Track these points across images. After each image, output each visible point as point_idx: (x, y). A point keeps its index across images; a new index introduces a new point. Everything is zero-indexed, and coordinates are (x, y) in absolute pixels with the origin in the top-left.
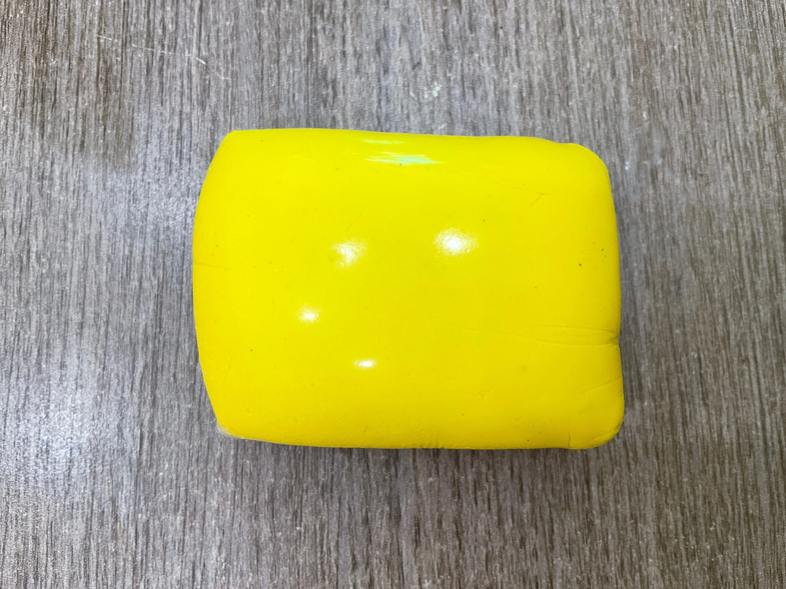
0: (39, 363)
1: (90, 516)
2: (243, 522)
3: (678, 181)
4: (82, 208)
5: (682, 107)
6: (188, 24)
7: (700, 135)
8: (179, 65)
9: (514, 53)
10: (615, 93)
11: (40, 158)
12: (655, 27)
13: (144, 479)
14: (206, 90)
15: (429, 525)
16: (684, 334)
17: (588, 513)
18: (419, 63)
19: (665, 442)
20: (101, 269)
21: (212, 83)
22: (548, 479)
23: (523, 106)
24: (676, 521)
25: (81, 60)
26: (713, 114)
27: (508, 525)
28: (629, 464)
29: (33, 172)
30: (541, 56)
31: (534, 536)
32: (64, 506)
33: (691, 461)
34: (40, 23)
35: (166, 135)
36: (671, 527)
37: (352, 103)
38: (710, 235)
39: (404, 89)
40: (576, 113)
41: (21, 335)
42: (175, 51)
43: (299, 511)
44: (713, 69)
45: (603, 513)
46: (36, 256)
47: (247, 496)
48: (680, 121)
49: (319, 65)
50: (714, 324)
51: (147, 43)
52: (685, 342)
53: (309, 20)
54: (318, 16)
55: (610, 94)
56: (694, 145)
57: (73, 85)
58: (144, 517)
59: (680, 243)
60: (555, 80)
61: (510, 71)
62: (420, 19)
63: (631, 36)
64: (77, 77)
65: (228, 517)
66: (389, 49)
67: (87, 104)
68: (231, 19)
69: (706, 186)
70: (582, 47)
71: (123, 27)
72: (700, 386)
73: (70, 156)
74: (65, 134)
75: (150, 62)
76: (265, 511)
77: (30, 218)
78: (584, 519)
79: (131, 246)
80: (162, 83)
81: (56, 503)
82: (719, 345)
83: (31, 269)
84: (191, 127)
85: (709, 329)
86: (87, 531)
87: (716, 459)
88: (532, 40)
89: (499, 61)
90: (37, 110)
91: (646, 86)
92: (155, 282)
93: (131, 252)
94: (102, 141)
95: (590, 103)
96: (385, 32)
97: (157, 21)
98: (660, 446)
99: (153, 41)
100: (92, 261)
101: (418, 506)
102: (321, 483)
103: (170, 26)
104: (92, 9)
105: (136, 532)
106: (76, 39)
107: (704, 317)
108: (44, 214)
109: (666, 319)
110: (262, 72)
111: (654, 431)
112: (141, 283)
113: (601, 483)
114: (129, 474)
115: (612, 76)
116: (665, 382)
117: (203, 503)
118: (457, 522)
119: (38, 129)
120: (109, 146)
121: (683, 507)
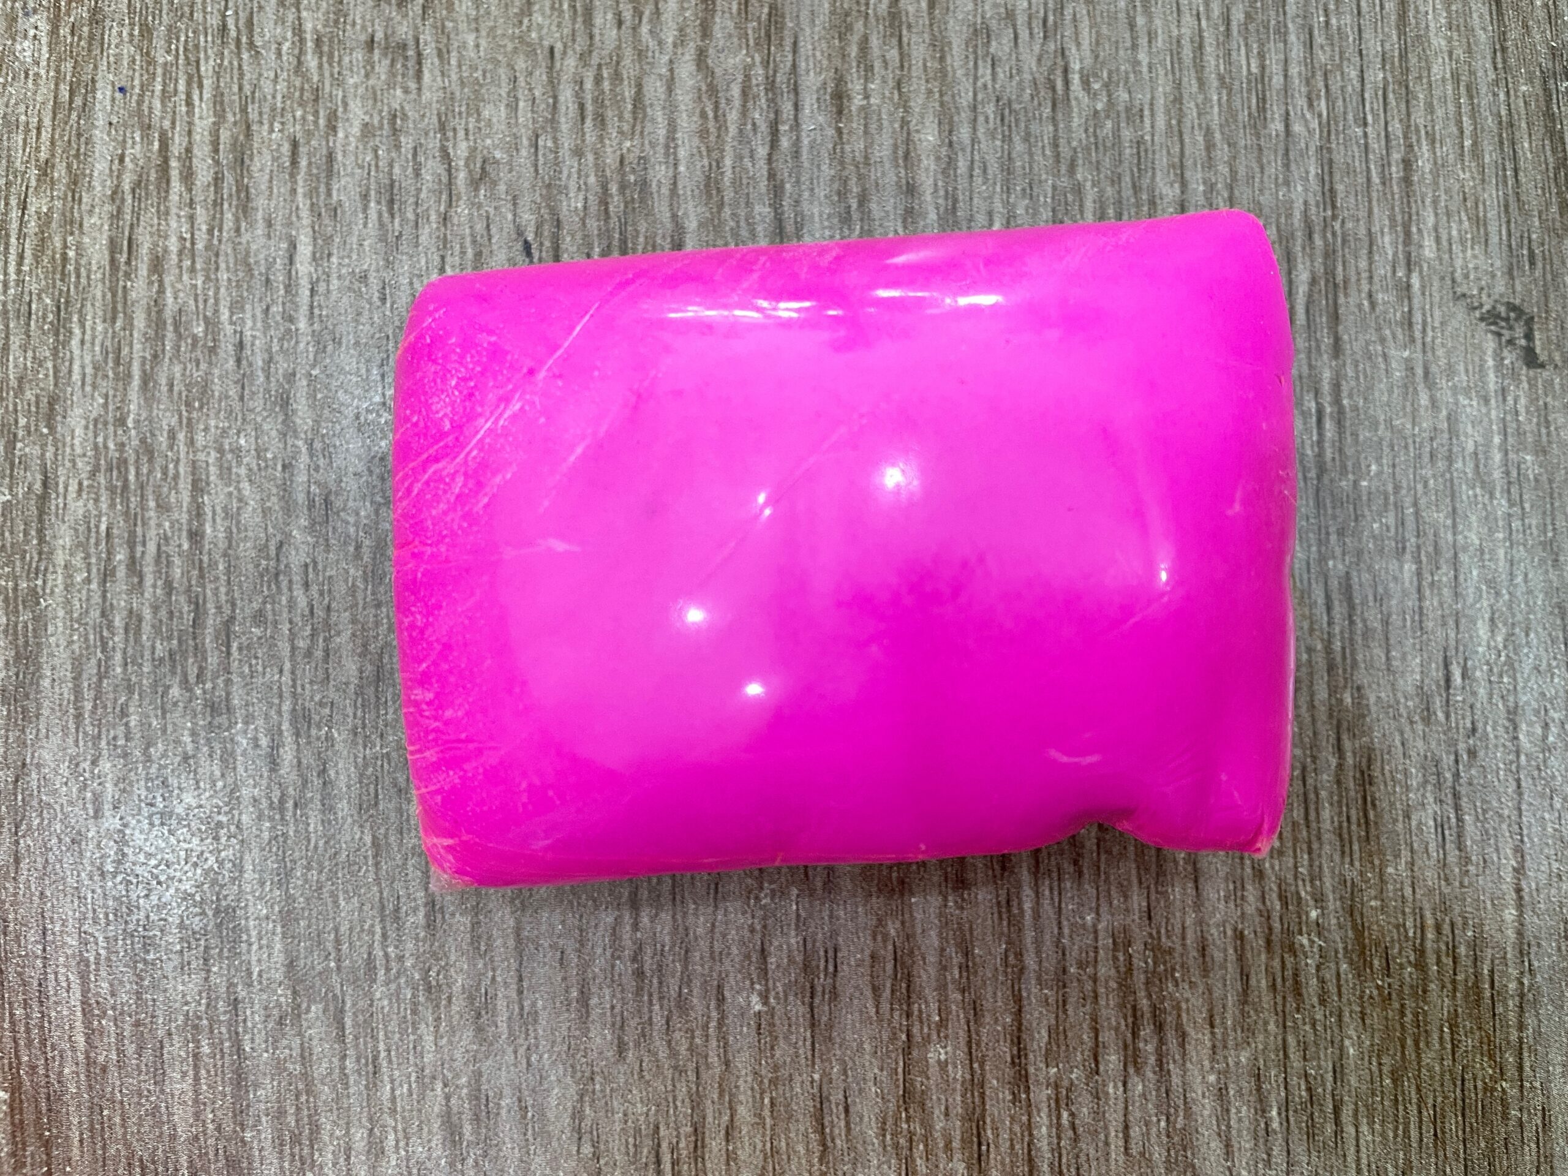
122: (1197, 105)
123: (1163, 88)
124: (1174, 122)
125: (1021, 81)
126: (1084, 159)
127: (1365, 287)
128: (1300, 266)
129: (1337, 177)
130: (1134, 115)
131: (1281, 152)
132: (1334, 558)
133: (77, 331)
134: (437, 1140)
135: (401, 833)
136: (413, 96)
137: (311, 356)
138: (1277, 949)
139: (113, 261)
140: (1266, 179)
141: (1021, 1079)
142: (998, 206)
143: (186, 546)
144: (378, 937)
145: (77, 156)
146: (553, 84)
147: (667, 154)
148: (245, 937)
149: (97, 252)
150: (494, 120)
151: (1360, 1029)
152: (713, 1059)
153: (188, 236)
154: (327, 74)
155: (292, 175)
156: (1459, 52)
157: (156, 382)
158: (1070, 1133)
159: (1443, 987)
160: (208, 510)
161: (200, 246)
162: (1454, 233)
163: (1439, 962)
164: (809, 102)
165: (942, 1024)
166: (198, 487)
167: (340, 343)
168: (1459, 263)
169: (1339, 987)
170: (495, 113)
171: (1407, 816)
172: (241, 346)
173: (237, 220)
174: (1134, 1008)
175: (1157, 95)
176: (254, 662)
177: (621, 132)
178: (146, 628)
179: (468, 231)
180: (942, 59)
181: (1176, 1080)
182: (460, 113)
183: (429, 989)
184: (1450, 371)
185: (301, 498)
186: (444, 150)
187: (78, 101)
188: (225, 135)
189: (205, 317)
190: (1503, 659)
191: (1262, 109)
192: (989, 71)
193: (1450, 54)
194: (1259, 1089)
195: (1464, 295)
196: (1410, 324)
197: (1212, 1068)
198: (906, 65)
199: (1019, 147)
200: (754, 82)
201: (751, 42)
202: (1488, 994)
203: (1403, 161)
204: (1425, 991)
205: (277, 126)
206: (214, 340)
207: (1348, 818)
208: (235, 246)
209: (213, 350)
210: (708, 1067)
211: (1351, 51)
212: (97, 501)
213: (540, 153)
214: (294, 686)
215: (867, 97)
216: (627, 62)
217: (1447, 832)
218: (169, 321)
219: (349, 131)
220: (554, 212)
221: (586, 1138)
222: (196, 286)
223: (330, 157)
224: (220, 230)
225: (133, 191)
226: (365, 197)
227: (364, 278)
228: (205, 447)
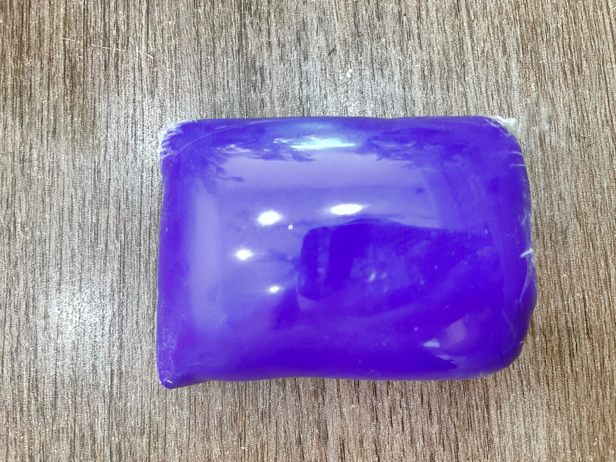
0: (27, 314)
1: (73, 438)
2: (197, 443)
3: (563, 144)
4: (56, 185)
5: (566, 79)
6: (137, 25)
7: (583, 102)
8: (131, 61)
9: (416, 37)
10: (506, 68)
11: (21, 144)
12: (541, 8)
13: (115, 409)
14: (154, 81)
15: (352, 445)
16: (571, 278)
17: (488, 433)
18: (334, 50)
19: (554, 372)
20: (73, 235)
21: (159, 75)
22: (454, 405)
23: (425, 83)
24: (564, 439)
25: (50, 60)
26: (594, 83)
27: (419, 444)
28: (523, 391)
29: (16, 156)
30: (440, 38)
31: (442, 453)
32: (52, 431)
33: (577, 387)
34: (16, 30)
35: (122, 121)
36: (560, 443)
37: (278, 86)
38: (592, 190)
39: (322, 73)
40: (472, 86)
41: (12, 291)
42: (127, 49)
43: (243, 433)
44: (593, 43)
45: (501, 433)
46: (21, 226)
47: (199, 421)
48: (564, 90)
49: (248, 56)
50: (596, 269)
51: (104, 42)
52: (571, 285)
53: (239, 16)
54: (247, 13)
55: (502, 68)
56: (578, 111)
57: (45, 82)
58: (117, 439)
59: (566, 198)
60: (453, 59)
61: (413, 52)
62: (334, 11)
63: (519, 17)
64: (48, 74)
65: (185, 439)
66: (308, 38)
67: (57, 97)
68: (173, 19)
69: (588, 147)
70: (476, 28)
71: (84, 30)
72: (585, 322)
73: (45, 141)
74: (40, 123)
75: (107, 59)
76: (215, 434)
77: (15, 194)
78: (484, 437)
79: (97, 215)
80: (117, 76)
81: (46, 428)
82: (601, 287)
83: (17, 237)
84: (143, 112)
85: (592, 273)
86: (71, 451)
87: (599, 385)
88: (432, 24)
89: (403, 45)
90: (16, 103)
91: (534, 61)
92: (118, 245)
93: (98, 220)
94: (70, 128)
95: (484, 77)
96: (304, 24)
97: (112, 24)
98: (550, 375)
99: (109, 40)
100: (66, 228)
101: (342, 428)
102: (260, 411)
103: (123, 27)
104: (58, 16)
105: (111, 452)
106: (46, 42)
107: (588, 262)
108: (26, 191)
109: (555, 265)
110: (201, 63)
111: (545, 362)
112: (106, 246)
113: (499, 407)
114: (103, 404)
115: (503, 53)
116: (555, 320)
117: (164, 428)
118: (376, 442)
119: (17, 119)
120: (76, 131)
121: (570, 427)
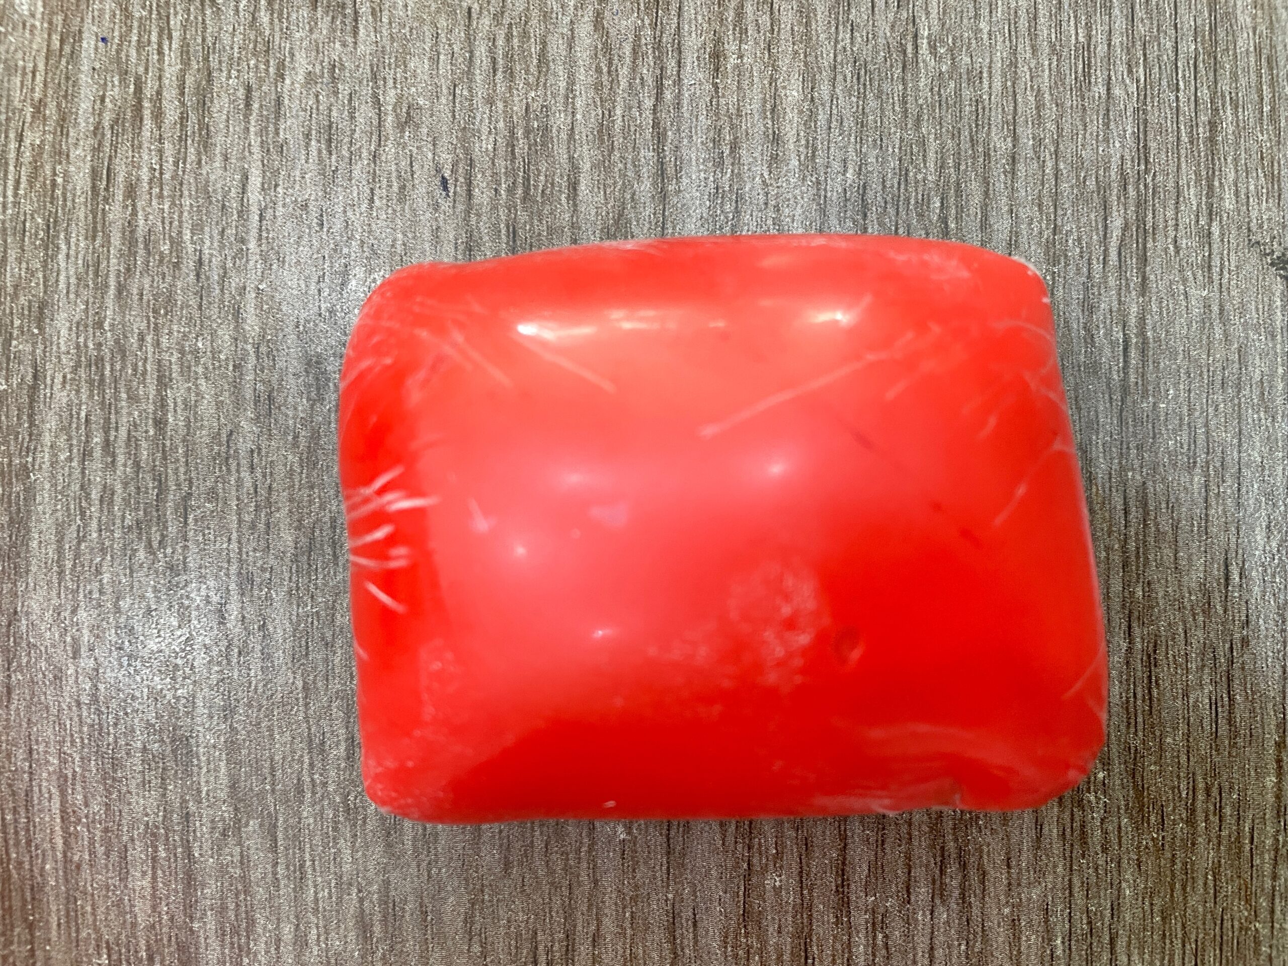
122: (1030, 69)
123: (1001, 53)
124: (1009, 83)
125: (875, 47)
126: (929, 115)
127: (1172, 234)
128: (1115, 214)
129: (1151, 136)
130: (974, 77)
131: (1102, 113)
132: (1133, 470)
133: (63, 247)
134: (352, 936)
135: (327, 680)
136: (350, 48)
137: (259, 274)
138: (1068, 803)
139: (94, 188)
140: (1087, 135)
141: (843, 904)
142: (852, 154)
143: (152, 433)
144: (306, 766)
145: (65, 97)
146: (470, 40)
147: (566, 104)
148: (196, 762)
149: (81, 180)
150: (419, 71)
151: (1136, 875)
152: (584, 878)
153: (157, 167)
154: (277, 29)
155: (246, 116)
156: (1262, 28)
157: (128, 291)
158: (884, 952)
159: (1209, 841)
160: (170, 402)
161: (167, 176)
162: (1252, 188)
163: (1207, 819)
164: (690, 59)
165: (779, 855)
166: (163, 382)
167: (284, 262)
168: (1254, 214)
169: (1120, 838)
170: (420, 65)
171: (1186, 695)
172: (200, 262)
173: (199, 153)
174: (943, 848)
175: (995, 59)
176: (207, 532)
177: (527, 84)
178: (118, 499)
179: (394, 168)
180: (808, 24)
181: (975, 911)
182: (390, 65)
183: (347, 810)
184: (1242, 310)
185: (249, 394)
186: (375, 96)
187: (67, 49)
188: (190, 80)
189: (170, 236)
190: (1276, 561)
191: (1087, 74)
192: (848, 36)
193: (1255, 30)
194: (1047, 921)
195: (1258, 243)
196: (1210, 267)
197: (1007, 903)
198: (776, 30)
199: (872, 104)
200: (643, 41)
201: (642, 8)
202: (1247, 848)
203: (1210, 122)
204: (1193, 844)
205: (234, 73)
206: (178, 257)
207: (1135, 694)
208: (197, 175)
209: (177, 266)
210: (580, 884)
211: (1167, 26)
212: (78, 392)
213: (457, 101)
214: (240, 553)
215: (741, 57)
216: (534, 22)
217: (1220, 710)
218: (141, 239)
219: (295, 80)
220: (467, 151)
221: (476, 939)
222: (163, 209)
223: (279, 102)
224: (184, 163)
225: (112, 128)
226: (308, 136)
227: (305, 207)
228: (169, 348)
